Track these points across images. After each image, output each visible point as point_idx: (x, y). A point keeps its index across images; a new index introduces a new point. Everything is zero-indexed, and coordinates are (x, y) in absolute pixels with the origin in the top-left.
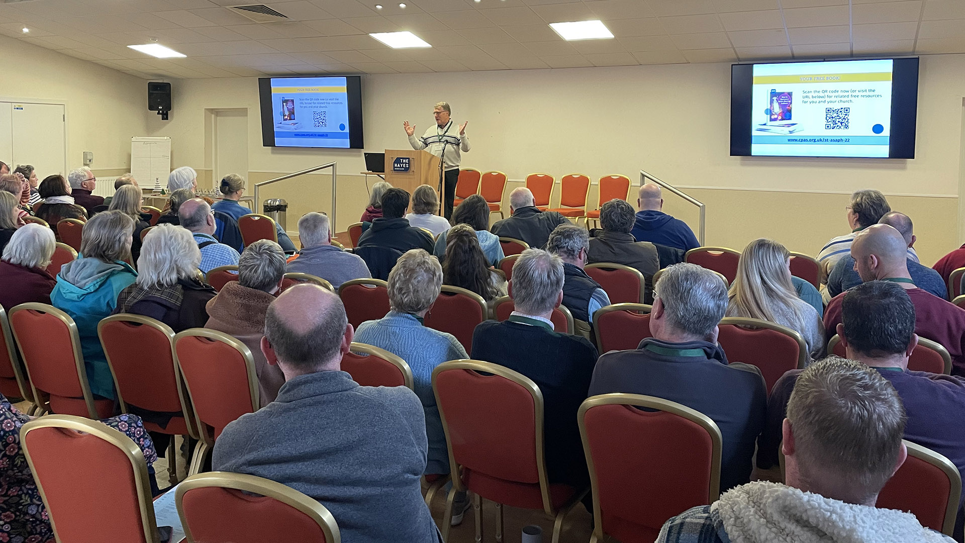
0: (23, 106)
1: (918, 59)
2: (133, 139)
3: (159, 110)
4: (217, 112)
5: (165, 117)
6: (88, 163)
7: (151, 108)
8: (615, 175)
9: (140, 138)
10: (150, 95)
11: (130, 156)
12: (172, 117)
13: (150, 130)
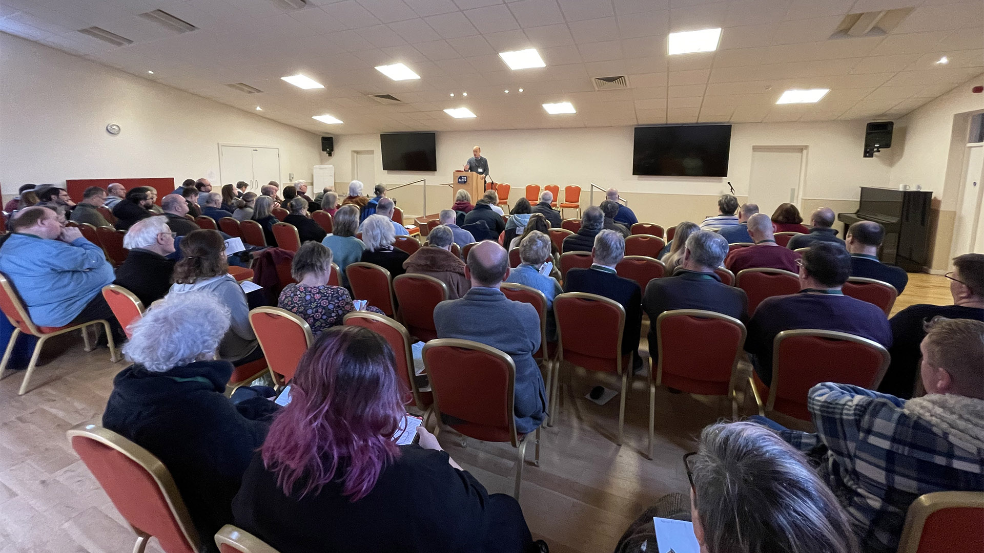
0: (257, 149)
1: (731, 125)
2: (315, 167)
3: (327, 151)
4: (357, 152)
5: (330, 155)
6: (291, 179)
7: (324, 150)
8: (573, 185)
9: (318, 166)
10: (323, 143)
11: (313, 176)
12: (334, 154)
13: (322, 162)
